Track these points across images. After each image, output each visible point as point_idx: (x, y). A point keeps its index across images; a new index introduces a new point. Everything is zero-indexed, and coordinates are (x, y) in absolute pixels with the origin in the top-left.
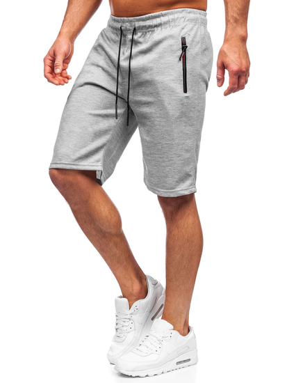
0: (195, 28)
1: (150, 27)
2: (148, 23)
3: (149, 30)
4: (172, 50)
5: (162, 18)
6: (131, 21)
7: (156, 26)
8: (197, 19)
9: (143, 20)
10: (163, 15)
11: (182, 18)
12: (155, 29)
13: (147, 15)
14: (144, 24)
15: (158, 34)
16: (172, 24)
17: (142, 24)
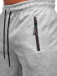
0: (44, 11)
1: (18, 10)
2: (17, 8)
3: (18, 12)
4: (28, 26)
5: (23, 5)
6: (9, 7)
7: (20, 10)
8: (46, 5)
9: (15, 7)
10: (24, 4)
11: (35, 5)
12: (20, 12)
13: (16, 4)
14: (15, 9)
15: (22, 16)
16: (29, 9)
17: (14, 9)
